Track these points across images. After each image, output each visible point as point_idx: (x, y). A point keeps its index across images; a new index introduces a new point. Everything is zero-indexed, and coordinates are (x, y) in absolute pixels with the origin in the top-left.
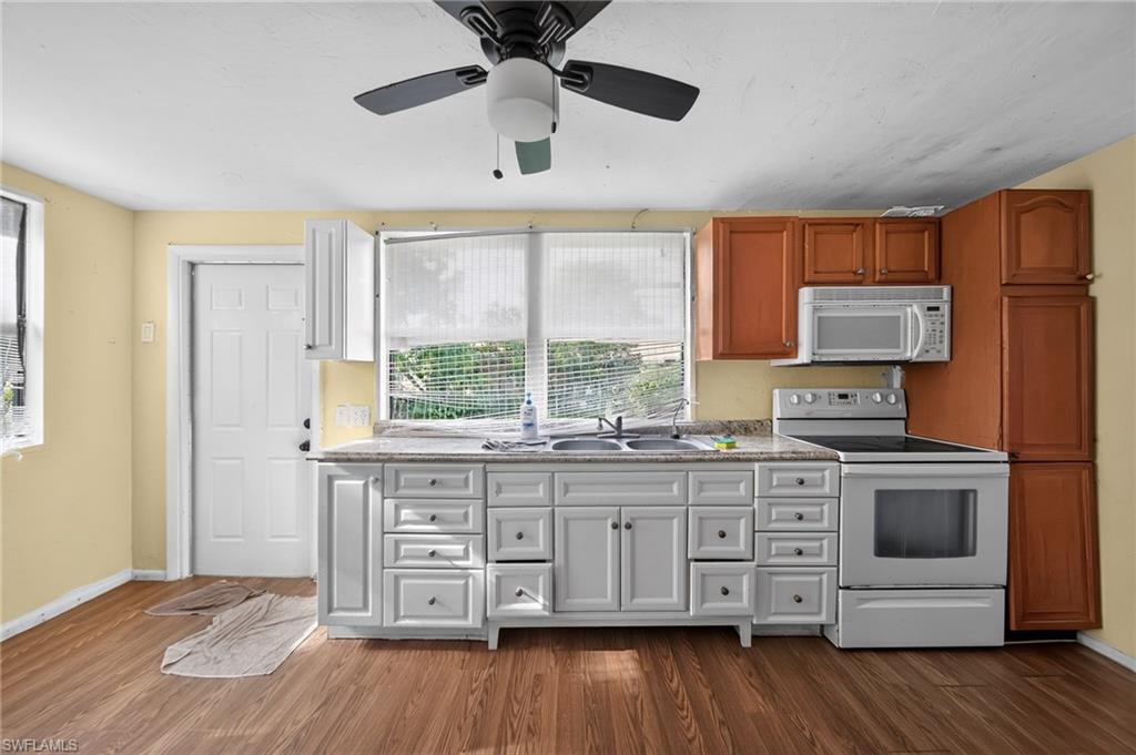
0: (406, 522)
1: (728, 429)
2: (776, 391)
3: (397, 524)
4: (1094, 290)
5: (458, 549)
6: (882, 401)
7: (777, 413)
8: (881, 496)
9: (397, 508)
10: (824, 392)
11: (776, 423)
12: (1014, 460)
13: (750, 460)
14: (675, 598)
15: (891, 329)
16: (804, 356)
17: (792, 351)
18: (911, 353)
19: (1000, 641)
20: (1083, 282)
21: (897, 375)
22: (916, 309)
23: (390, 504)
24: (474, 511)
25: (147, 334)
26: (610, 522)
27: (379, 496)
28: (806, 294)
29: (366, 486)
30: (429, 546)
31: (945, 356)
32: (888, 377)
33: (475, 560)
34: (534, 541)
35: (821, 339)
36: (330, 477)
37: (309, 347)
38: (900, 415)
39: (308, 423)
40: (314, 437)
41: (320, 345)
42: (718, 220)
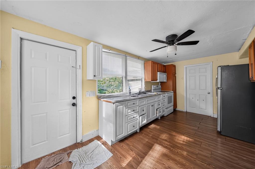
0: (129, 112)
1: (148, 91)
2: (152, 86)
5: (136, 115)
8: (168, 97)
10: (156, 86)
11: (152, 90)
12: (174, 92)
13: (160, 95)
17: (157, 80)
19: (173, 111)
20: (175, 74)
22: (165, 76)
23: (127, 110)
24: (138, 108)
26: (151, 106)
27: (125, 108)
28: (158, 73)
29: (123, 107)
30: (132, 116)
31: (166, 81)
33: (138, 116)
35: (159, 79)
36: (117, 106)
37: (95, 76)
38: (161, 88)
39: (74, 98)
40: (79, 101)
41: (97, 76)
42: (152, 61)
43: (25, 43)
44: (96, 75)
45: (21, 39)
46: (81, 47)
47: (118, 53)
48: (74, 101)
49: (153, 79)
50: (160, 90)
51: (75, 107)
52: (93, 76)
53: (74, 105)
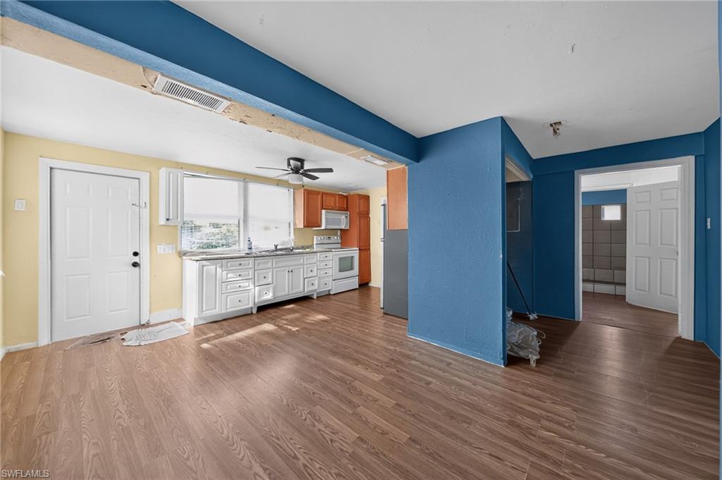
0: (230, 278)
1: (303, 248)
2: (315, 237)
3: (227, 278)
4: (370, 216)
5: (247, 284)
6: (336, 239)
7: (315, 243)
8: (340, 259)
9: (227, 274)
10: (325, 237)
11: (315, 245)
12: (360, 250)
13: (316, 253)
14: (302, 288)
15: (339, 222)
16: (323, 227)
17: (320, 226)
18: (343, 227)
19: (357, 287)
20: (368, 214)
21: (339, 232)
22: (344, 217)
23: (225, 273)
24: (251, 272)
25: (19, 206)
26: (287, 271)
27: (221, 270)
28: (324, 211)
29: (216, 268)
31: (348, 228)
32: (337, 232)
33: (252, 286)
34: (268, 279)
35: (327, 224)
36: (203, 266)
37: (168, 220)
38: (340, 242)
39: (136, 254)
40: (144, 259)
41: (173, 219)
42: (305, 190)
43: (57, 173)
44: (171, 218)
45: (51, 168)
46: (148, 174)
47: (232, 178)
48: (136, 259)
49: (308, 223)
50: (339, 246)
51: (137, 269)
52: (165, 220)
53: (135, 265)
